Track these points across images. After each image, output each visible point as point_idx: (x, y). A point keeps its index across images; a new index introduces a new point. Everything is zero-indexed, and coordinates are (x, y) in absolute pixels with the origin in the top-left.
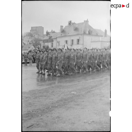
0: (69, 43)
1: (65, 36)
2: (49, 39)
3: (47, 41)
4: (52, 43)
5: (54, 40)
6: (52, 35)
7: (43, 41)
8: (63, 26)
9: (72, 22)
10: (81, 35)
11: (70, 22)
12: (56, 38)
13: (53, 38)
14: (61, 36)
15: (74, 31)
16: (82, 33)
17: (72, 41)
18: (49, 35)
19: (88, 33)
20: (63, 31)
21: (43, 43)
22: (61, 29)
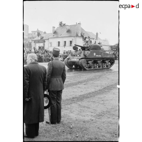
0: (62, 44)
1: (58, 37)
2: (41, 39)
3: (39, 42)
4: (44, 44)
5: (45, 41)
6: (43, 35)
7: (34, 41)
8: (54, 27)
9: (62, 23)
10: (74, 37)
11: (61, 22)
12: (48, 39)
13: (44, 38)
14: (53, 37)
15: (67, 33)
16: (75, 35)
17: (64, 42)
18: (40, 35)
19: (80, 35)
20: (55, 32)
21: (34, 44)
22: (53, 30)
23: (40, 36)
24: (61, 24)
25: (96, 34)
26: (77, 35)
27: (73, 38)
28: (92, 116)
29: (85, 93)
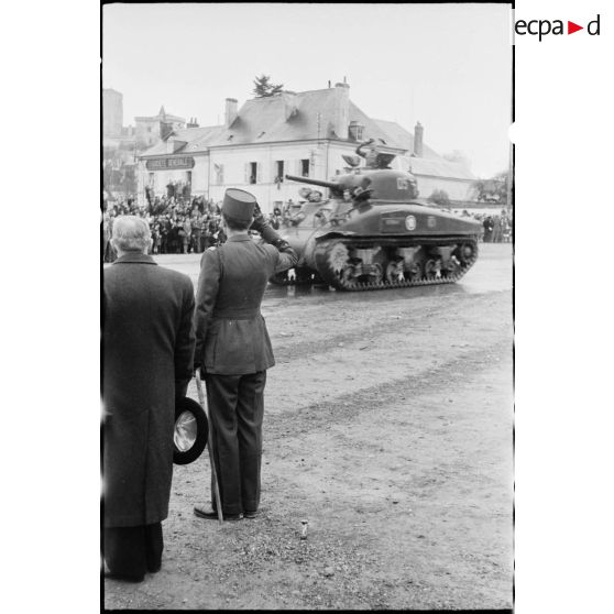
0: (267, 172)
1: (247, 144)
2: (175, 152)
3: (166, 163)
4: (190, 173)
5: (195, 158)
6: (184, 135)
7: (145, 162)
8: (235, 101)
9: (269, 82)
10: (319, 141)
11: (264, 80)
12: (207, 153)
13: (191, 149)
14: (229, 143)
15: (287, 126)
16: (324, 135)
17: (277, 165)
18: (173, 134)
19: (344, 135)
20: (237, 123)
21: (147, 172)
22: (229, 113)
23: (171, 138)
24: (262, 87)
25: (413, 132)
26: (333, 133)
27: (314, 147)
28: (392, 484)
29: (364, 387)
